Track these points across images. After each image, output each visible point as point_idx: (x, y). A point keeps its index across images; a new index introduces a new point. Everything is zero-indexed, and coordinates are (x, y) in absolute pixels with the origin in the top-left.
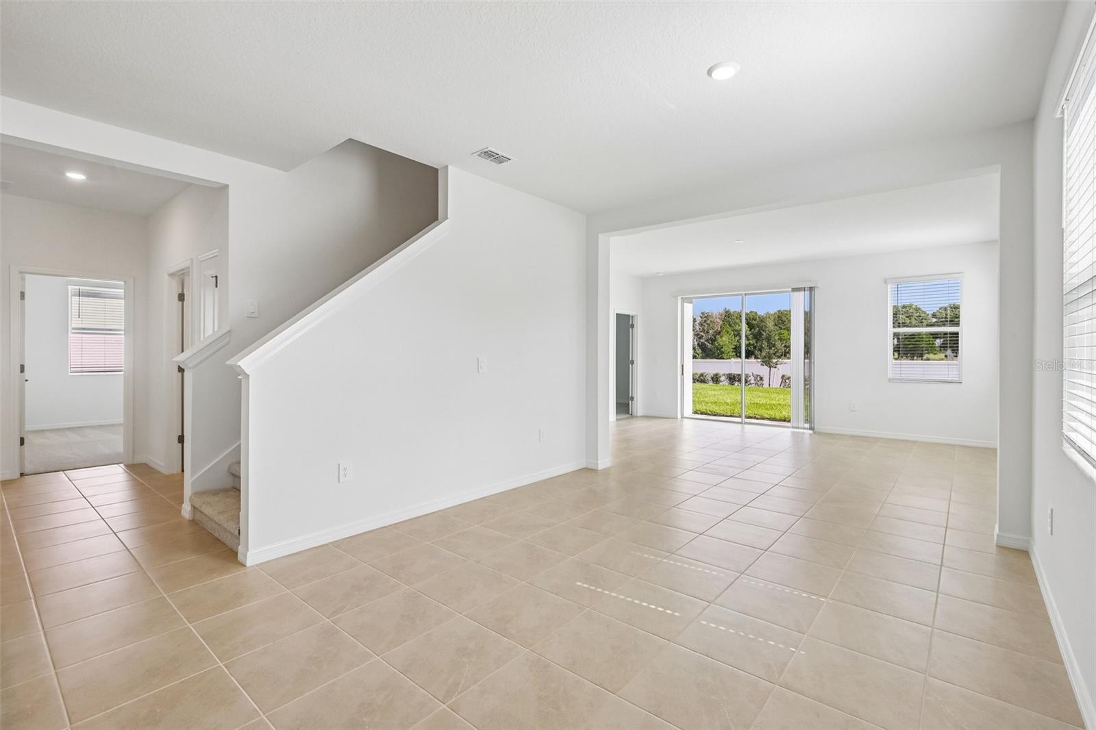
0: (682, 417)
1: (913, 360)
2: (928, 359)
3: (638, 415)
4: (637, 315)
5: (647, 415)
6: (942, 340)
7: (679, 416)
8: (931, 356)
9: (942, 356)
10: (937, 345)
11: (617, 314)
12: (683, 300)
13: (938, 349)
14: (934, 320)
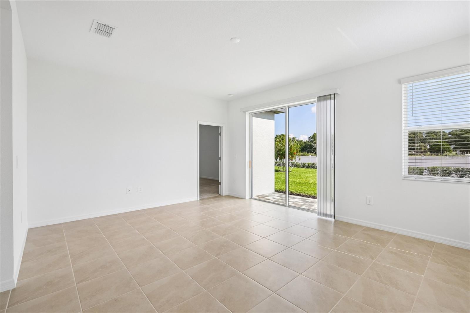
0: (251, 198)
1: (438, 155)
2: (446, 156)
3: (224, 195)
4: (223, 127)
5: (230, 195)
6: (454, 146)
7: (248, 197)
8: (448, 153)
9: (454, 153)
10: (451, 148)
11: (200, 125)
12: (251, 115)
13: (452, 150)
14: (450, 136)
